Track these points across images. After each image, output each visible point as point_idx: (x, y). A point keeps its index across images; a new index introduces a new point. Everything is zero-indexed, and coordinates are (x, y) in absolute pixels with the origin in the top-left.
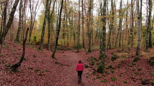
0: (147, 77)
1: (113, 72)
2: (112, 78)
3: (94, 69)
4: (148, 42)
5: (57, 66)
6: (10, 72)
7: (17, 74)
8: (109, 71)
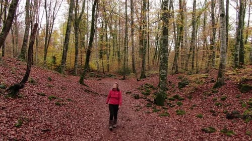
0: (235, 109)
1: (180, 104)
2: (177, 111)
3: (149, 100)
4: (238, 57)
5: (87, 95)
6: (6, 97)
7: (18, 101)
8: (174, 103)
